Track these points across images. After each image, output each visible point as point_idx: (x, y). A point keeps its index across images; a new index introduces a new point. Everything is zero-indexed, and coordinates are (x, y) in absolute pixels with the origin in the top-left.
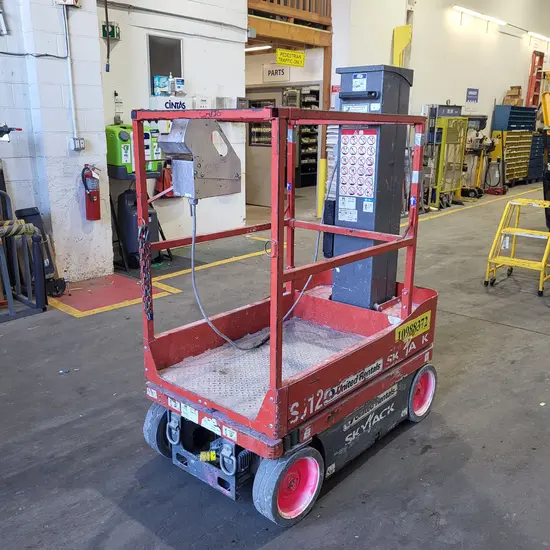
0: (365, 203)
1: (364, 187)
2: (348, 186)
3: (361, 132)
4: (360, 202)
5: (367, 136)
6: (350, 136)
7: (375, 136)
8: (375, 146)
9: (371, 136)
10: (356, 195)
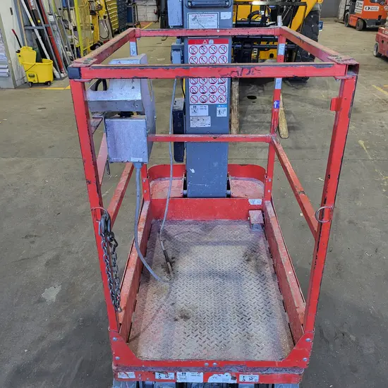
0: (218, 109)
1: (217, 94)
2: (199, 94)
3: (211, 41)
4: (213, 109)
5: (218, 45)
6: (198, 46)
7: (227, 45)
8: (227, 55)
9: (223, 45)
10: (208, 103)
